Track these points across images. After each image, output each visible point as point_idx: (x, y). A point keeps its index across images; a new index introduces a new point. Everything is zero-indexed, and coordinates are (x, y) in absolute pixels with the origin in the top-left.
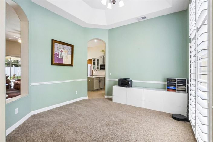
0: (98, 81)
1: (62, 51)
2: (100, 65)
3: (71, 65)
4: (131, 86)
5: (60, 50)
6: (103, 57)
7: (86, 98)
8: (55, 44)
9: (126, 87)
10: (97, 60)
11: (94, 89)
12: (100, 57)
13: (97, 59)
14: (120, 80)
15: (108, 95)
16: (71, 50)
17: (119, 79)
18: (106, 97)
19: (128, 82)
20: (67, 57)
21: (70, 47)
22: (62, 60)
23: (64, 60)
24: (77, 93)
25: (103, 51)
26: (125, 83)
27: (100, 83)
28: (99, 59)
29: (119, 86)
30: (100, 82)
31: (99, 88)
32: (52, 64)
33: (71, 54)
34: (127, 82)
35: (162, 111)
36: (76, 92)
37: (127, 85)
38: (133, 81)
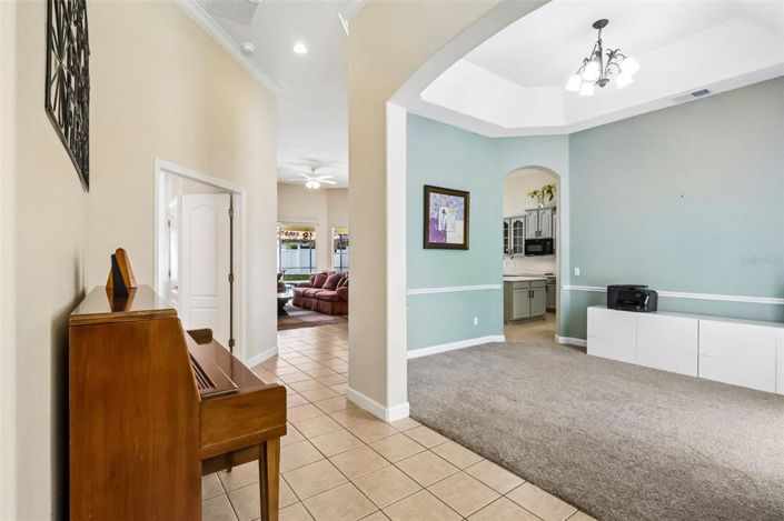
0: (525, 294)
1: (444, 212)
2: (526, 241)
3: (464, 247)
4: (653, 309)
5: (441, 209)
6: (535, 213)
7: (501, 338)
8: (432, 194)
9: (636, 311)
10: (515, 225)
11: (515, 317)
12: (525, 213)
13: (513, 221)
14: (610, 289)
15: (567, 334)
16: (463, 207)
17: (609, 287)
18: (562, 340)
19: (644, 295)
20: (454, 226)
21: (462, 199)
22: (444, 234)
23: (448, 235)
24: (476, 323)
25: (535, 193)
26: (630, 298)
27: (533, 300)
28: (522, 220)
29: (610, 306)
30: (531, 294)
31: (527, 315)
32: (425, 247)
33: (463, 216)
34: (638, 295)
35: (773, 391)
36: (476, 319)
37: (637, 304)
38: (660, 293)
